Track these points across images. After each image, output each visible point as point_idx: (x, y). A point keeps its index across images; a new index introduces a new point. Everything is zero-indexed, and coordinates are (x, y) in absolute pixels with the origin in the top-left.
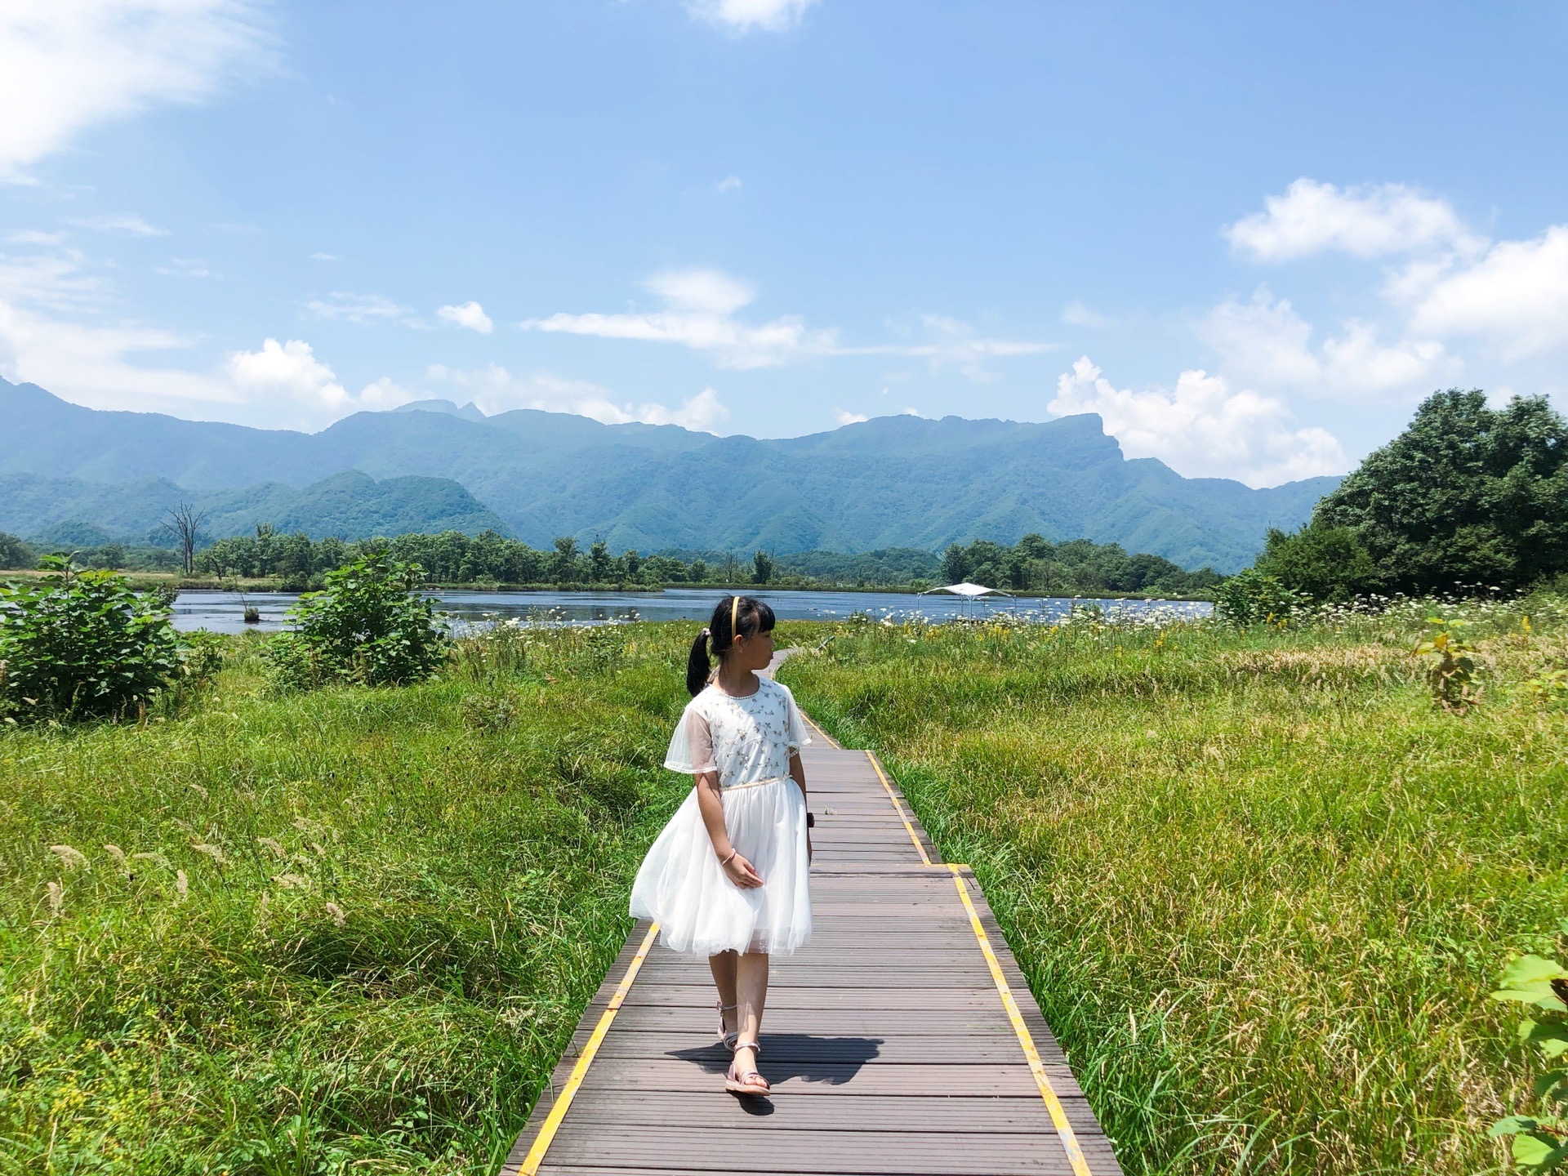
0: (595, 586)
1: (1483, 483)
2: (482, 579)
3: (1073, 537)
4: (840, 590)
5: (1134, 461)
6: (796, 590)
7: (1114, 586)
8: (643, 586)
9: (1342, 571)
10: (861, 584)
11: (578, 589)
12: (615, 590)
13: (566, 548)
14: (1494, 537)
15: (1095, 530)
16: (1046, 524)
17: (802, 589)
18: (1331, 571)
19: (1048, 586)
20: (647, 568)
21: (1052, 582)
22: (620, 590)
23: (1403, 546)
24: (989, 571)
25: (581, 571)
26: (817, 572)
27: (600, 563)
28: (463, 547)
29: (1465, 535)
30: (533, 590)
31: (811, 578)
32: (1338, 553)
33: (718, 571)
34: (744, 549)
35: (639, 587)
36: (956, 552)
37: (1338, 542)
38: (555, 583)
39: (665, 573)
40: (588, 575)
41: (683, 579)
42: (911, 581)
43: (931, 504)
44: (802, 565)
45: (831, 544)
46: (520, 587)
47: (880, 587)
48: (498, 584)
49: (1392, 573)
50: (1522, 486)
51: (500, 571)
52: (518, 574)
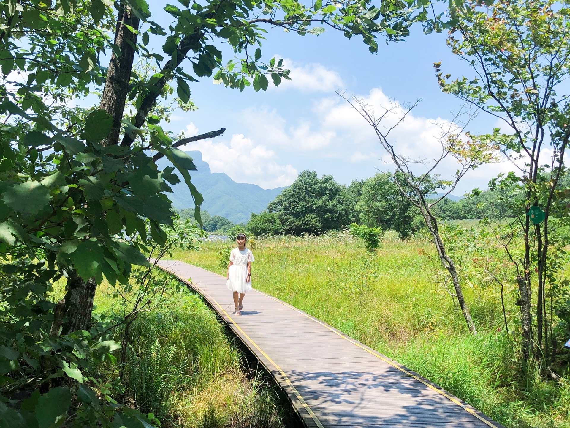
1: (314, 201)
5: (214, 174)
9: (272, 227)
14: (315, 218)
23: (291, 219)
29: (308, 217)
37: (271, 217)
49: (288, 227)
50: (324, 203)
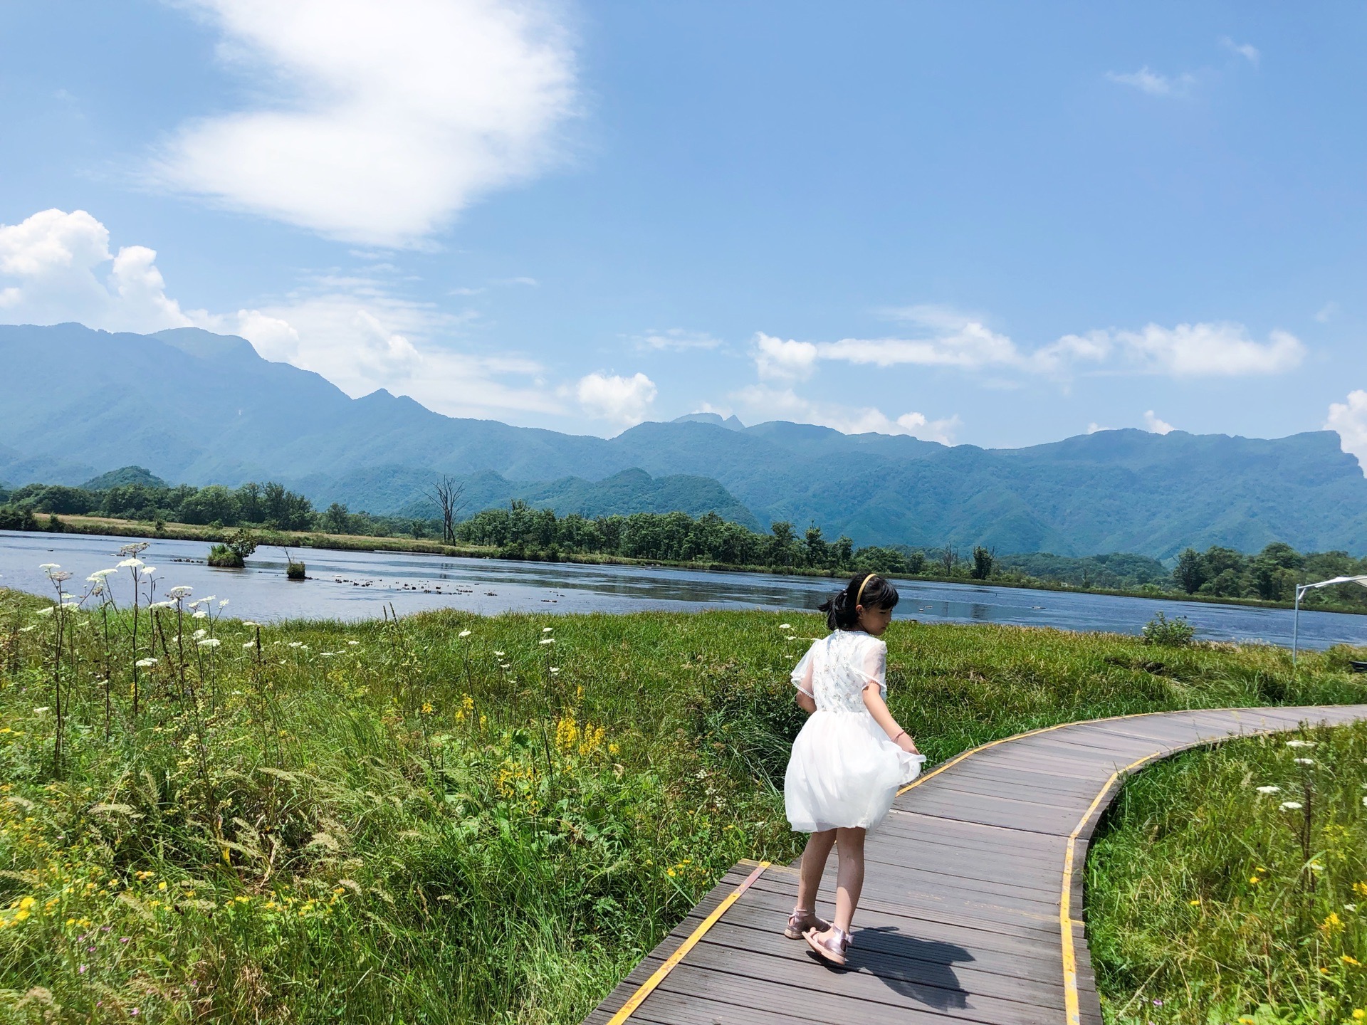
0: (807, 571)
2: (700, 558)
4: (1064, 590)
6: (1017, 587)
11: (791, 573)
12: (827, 576)
13: (783, 533)
17: (1023, 587)
20: (867, 558)
22: (832, 575)
25: (796, 555)
26: (1038, 573)
27: (814, 549)
28: (687, 527)
31: (1033, 578)
33: (938, 565)
36: (1191, 557)
38: (769, 566)
40: (801, 559)
41: (901, 570)
42: (1136, 585)
44: (1024, 565)
45: (1053, 547)
46: (731, 566)
47: (1105, 589)
48: (713, 564)
51: (718, 552)
52: (736, 556)
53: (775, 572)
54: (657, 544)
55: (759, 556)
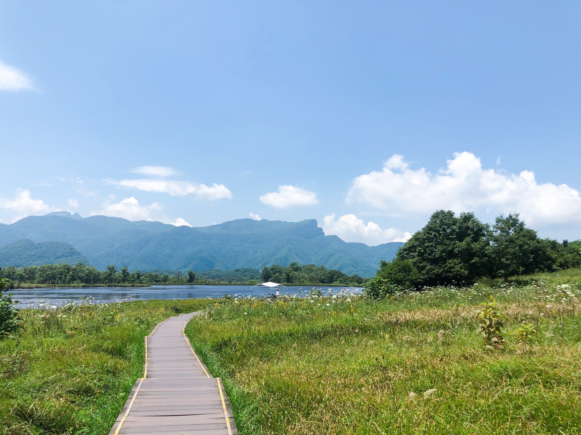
0: (122, 285)
1: (455, 244)
2: (76, 282)
3: (308, 263)
4: (222, 285)
5: (328, 236)
6: (205, 285)
7: (323, 282)
8: (142, 284)
9: (408, 277)
10: (230, 282)
11: (116, 286)
12: (131, 286)
13: (112, 270)
14: (460, 263)
15: (315, 261)
16: (298, 258)
17: (207, 284)
18: (404, 277)
19: (299, 282)
20: (145, 277)
21: (301, 280)
22: (133, 286)
23: (429, 267)
24: (278, 276)
25: (117, 279)
26: (213, 278)
27: (125, 276)
28: (68, 269)
29: (450, 263)
30: (97, 287)
31: (211, 280)
32: (406, 270)
33: (174, 278)
34: (185, 269)
35: (141, 285)
36: (266, 269)
37: (406, 265)
38: (106, 284)
39: (152, 279)
40: (120, 280)
41: (159, 281)
42: (249, 280)
43: (257, 251)
44: (208, 275)
45: (218, 266)
46: (91, 285)
47: (238, 283)
48: (82, 284)
49: (426, 277)
50: (469, 245)
51: (83, 279)
52: (91, 280)
53: (109, 286)
54: (54, 277)
55: (101, 280)
